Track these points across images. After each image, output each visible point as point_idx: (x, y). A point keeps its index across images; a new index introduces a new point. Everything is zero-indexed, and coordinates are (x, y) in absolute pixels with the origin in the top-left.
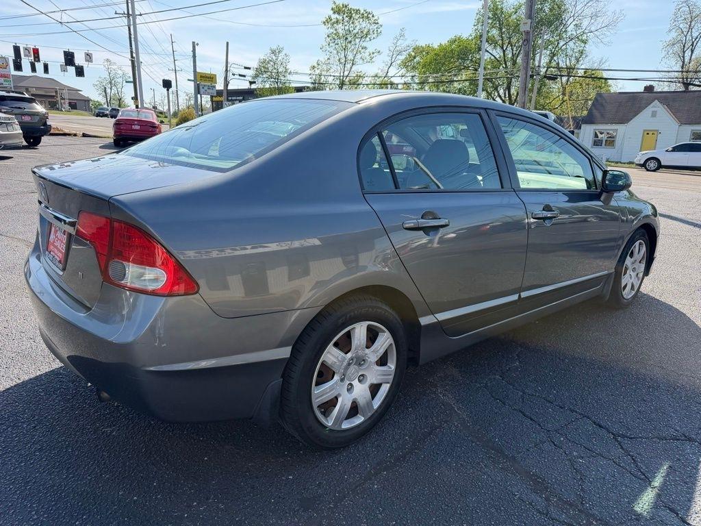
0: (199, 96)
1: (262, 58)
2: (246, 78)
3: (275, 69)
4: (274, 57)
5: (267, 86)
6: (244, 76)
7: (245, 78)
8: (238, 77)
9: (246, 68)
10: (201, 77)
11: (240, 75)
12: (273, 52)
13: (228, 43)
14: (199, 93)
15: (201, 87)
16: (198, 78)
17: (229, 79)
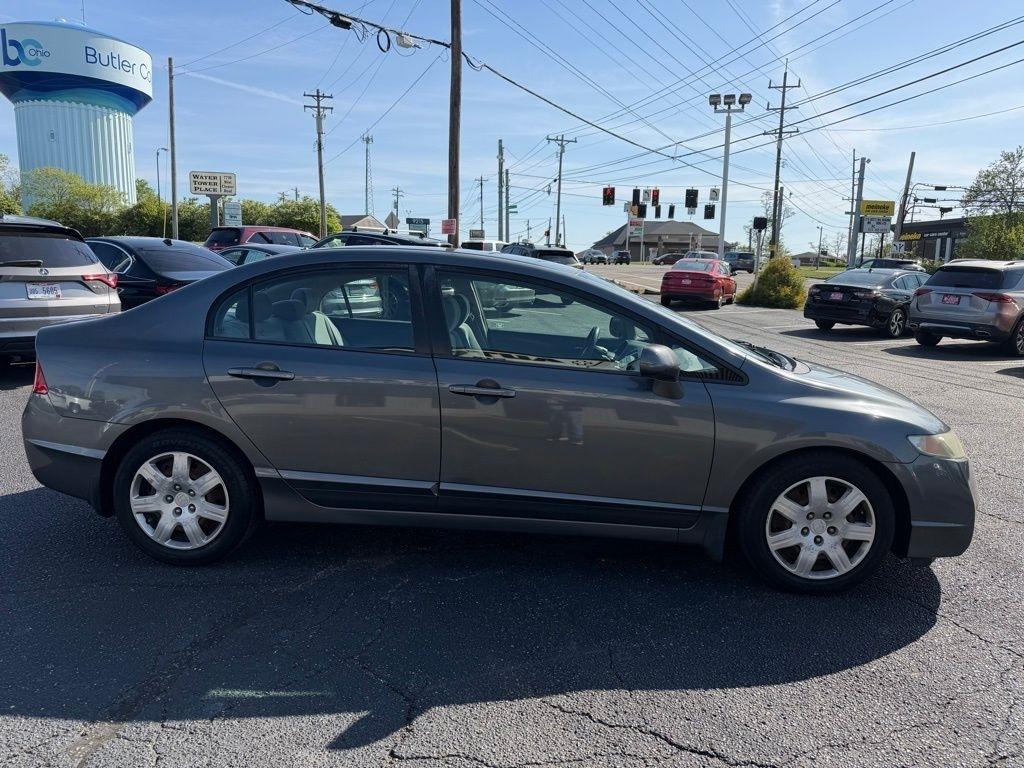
0: (860, 235)
1: (985, 169)
2: (937, 204)
3: (1009, 184)
4: (1009, 166)
5: (990, 212)
6: (934, 201)
7: (934, 204)
8: (924, 203)
9: (937, 188)
10: (869, 207)
11: (927, 200)
12: (1008, 157)
13: (913, 154)
14: (861, 231)
15: (866, 222)
16: (863, 208)
17: (908, 206)
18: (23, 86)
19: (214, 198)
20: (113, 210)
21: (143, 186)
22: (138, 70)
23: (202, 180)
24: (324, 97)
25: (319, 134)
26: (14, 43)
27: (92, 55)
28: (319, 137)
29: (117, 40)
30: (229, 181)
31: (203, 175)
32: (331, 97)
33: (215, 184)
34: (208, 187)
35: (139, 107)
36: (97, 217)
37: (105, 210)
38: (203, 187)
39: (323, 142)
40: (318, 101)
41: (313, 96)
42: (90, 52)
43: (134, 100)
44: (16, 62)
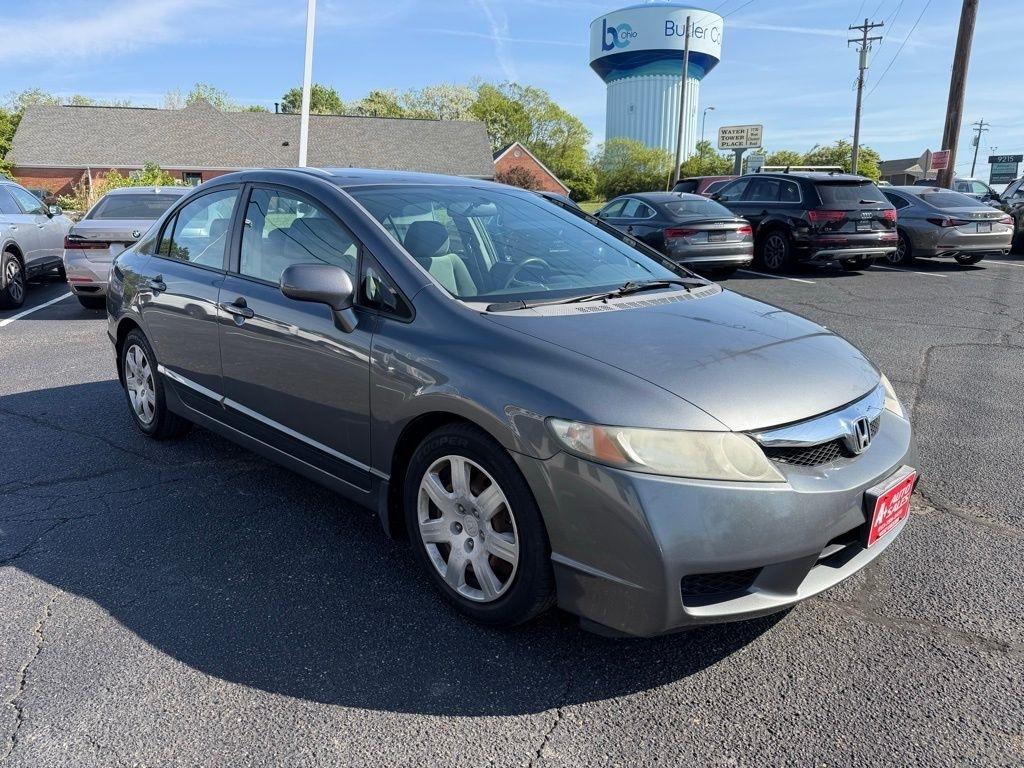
18: (614, 67)
19: (739, 152)
20: (663, 170)
21: (706, 147)
22: (708, 34)
23: (730, 135)
24: (872, 26)
25: (862, 69)
26: (612, 31)
27: (670, 28)
28: (862, 73)
29: (695, 8)
30: (754, 134)
31: (731, 129)
32: (881, 25)
33: (742, 137)
34: (735, 141)
35: (707, 70)
36: (649, 180)
37: (655, 173)
38: (730, 142)
39: (865, 79)
40: (866, 33)
41: (859, 28)
42: (670, 25)
43: (703, 63)
44: (612, 46)
